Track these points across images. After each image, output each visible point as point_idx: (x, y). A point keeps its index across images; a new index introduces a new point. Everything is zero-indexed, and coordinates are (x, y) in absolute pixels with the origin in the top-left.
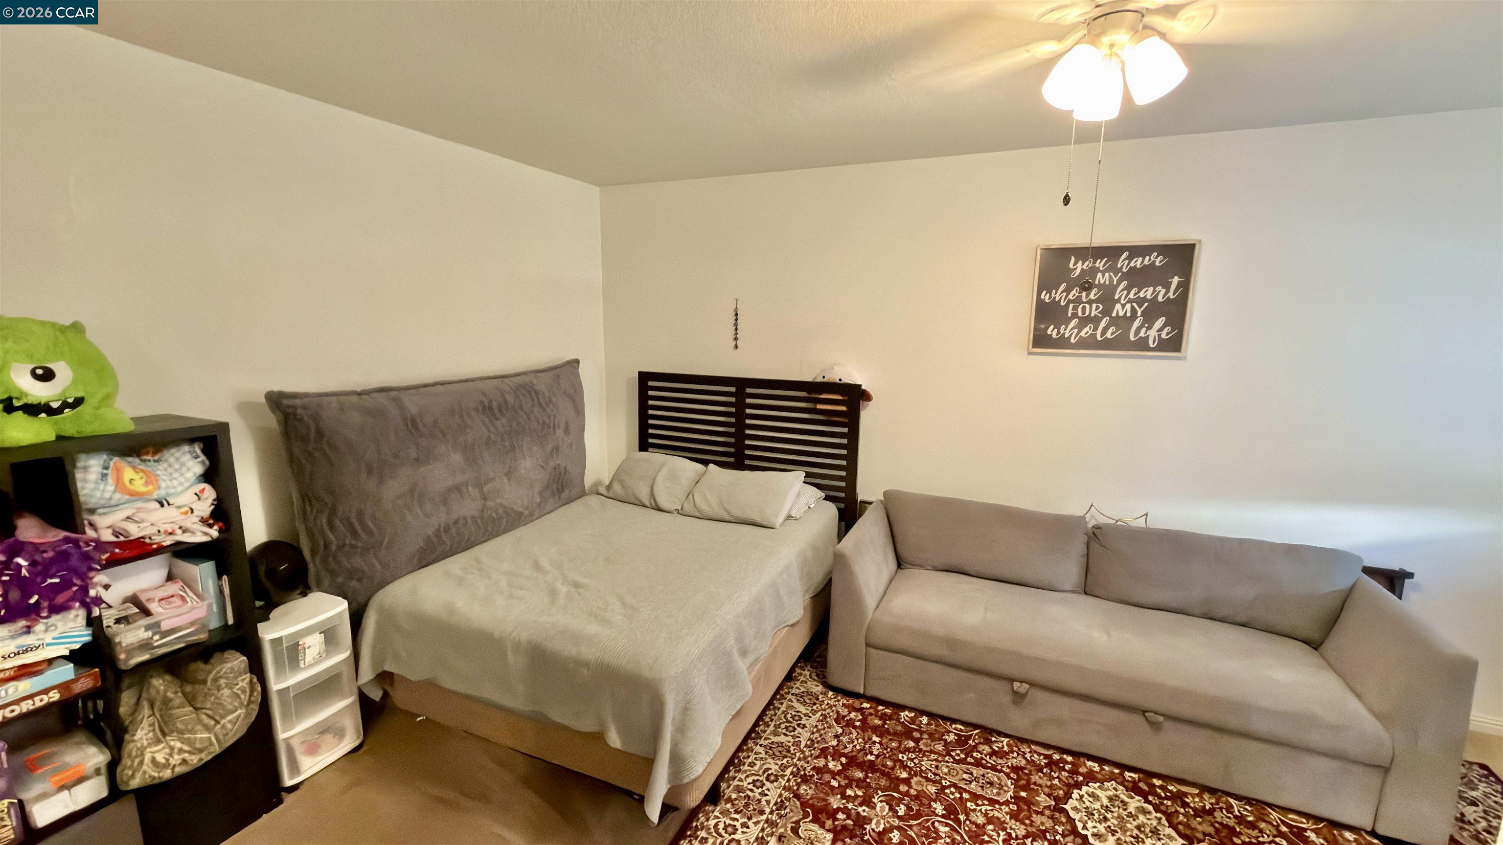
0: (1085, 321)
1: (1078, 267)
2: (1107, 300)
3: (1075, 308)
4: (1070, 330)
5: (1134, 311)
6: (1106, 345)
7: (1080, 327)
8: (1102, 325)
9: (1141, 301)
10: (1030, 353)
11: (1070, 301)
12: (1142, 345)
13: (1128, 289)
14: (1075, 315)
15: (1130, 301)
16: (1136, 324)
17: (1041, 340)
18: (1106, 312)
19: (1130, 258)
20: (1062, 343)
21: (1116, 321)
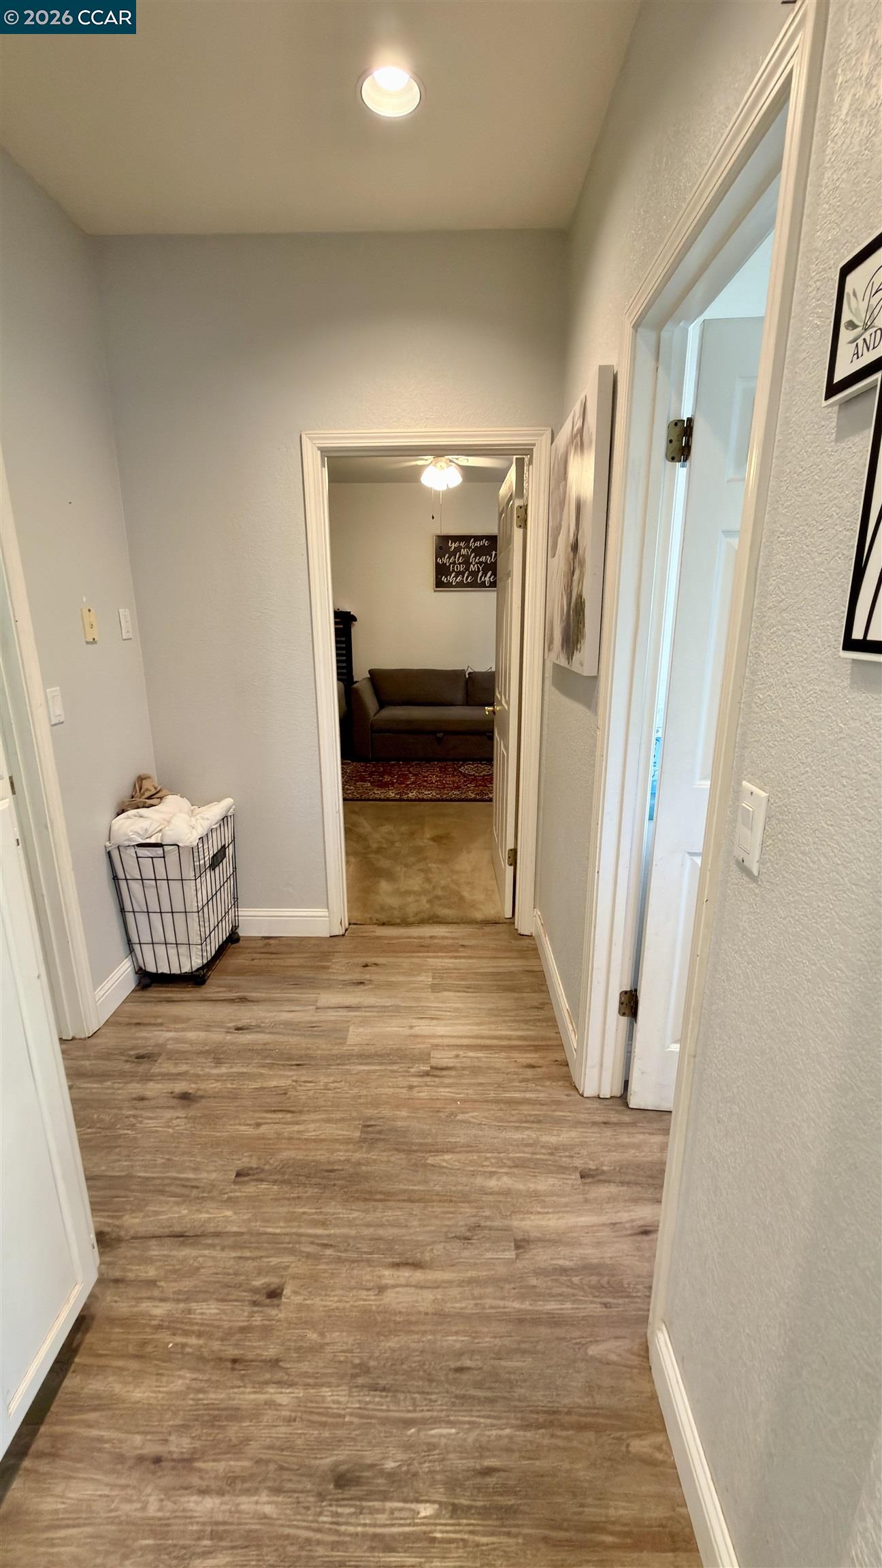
0: (458, 574)
1: (453, 546)
2: (467, 563)
3: (453, 567)
4: (451, 578)
5: (478, 568)
6: (469, 585)
7: (456, 576)
8: (466, 575)
9: (481, 563)
10: (435, 591)
11: (451, 563)
12: (483, 585)
13: (475, 557)
14: (453, 570)
15: (476, 563)
16: (480, 575)
17: (439, 584)
18: (467, 569)
19: (474, 542)
20: (449, 585)
21: (472, 573)
